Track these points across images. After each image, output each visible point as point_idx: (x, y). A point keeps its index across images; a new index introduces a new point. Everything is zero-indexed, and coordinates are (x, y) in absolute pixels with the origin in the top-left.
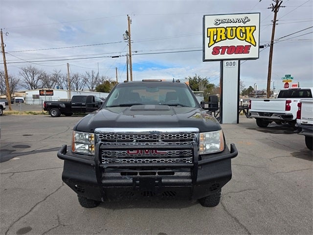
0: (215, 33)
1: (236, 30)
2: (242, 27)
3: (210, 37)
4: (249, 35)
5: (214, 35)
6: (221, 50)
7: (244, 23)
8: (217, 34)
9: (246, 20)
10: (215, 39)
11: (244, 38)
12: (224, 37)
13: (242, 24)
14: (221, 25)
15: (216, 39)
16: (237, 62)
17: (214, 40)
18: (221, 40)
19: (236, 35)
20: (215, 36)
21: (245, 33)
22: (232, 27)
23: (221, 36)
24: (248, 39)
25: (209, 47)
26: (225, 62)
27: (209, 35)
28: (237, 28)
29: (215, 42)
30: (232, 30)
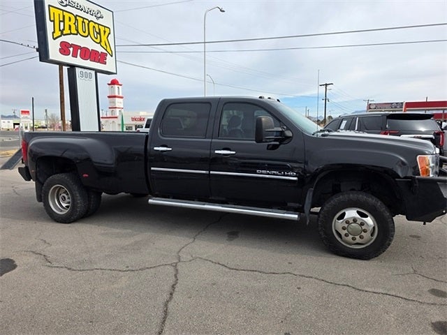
0: (61, 19)
1: (88, 24)
2: (95, 23)
3: (54, 21)
4: (104, 38)
5: (60, 21)
6: (71, 49)
7: (98, 18)
8: (64, 21)
9: (99, 15)
10: (62, 28)
11: (98, 41)
12: (74, 31)
13: (94, 19)
14: (68, 9)
15: (64, 29)
16: (93, 72)
17: (60, 30)
18: (71, 34)
19: (89, 33)
20: (62, 24)
21: (99, 33)
22: (84, 18)
23: (70, 26)
24: (103, 44)
25: (54, 39)
26: (78, 70)
27: (52, 19)
28: (89, 22)
29: (62, 34)
30: (83, 22)
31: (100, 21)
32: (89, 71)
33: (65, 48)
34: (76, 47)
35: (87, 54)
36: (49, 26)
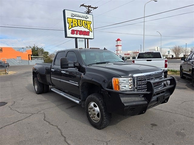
0: (72, 22)
1: (82, 22)
2: (85, 21)
3: (69, 23)
4: (89, 26)
5: (71, 23)
6: (75, 32)
7: (86, 19)
8: (73, 22)
9: (87, 17)
10: (72, 25)
11: (86, 27)
12: (76, 25)
13: (85, 19)
14: (75, 17)
15: (73, 25)
16: (84, 39)
17: (71, 26)
18: (75, 26)
19: (83, 25)
20: (72, 23)
21: (87, 24)
22: (80, 20)
23: (75, 24)
24: (88, 28)
25: (69, 29)
26: (78, 39)
27: (68, 22)
28: (83, 21)
29: (72, 27)
30: (80, 21)
31: (87, 20)
32: (82, 39)
33: (73, 32)
34: (77, 31)
35: (81, 33)
36: (67, 25)
